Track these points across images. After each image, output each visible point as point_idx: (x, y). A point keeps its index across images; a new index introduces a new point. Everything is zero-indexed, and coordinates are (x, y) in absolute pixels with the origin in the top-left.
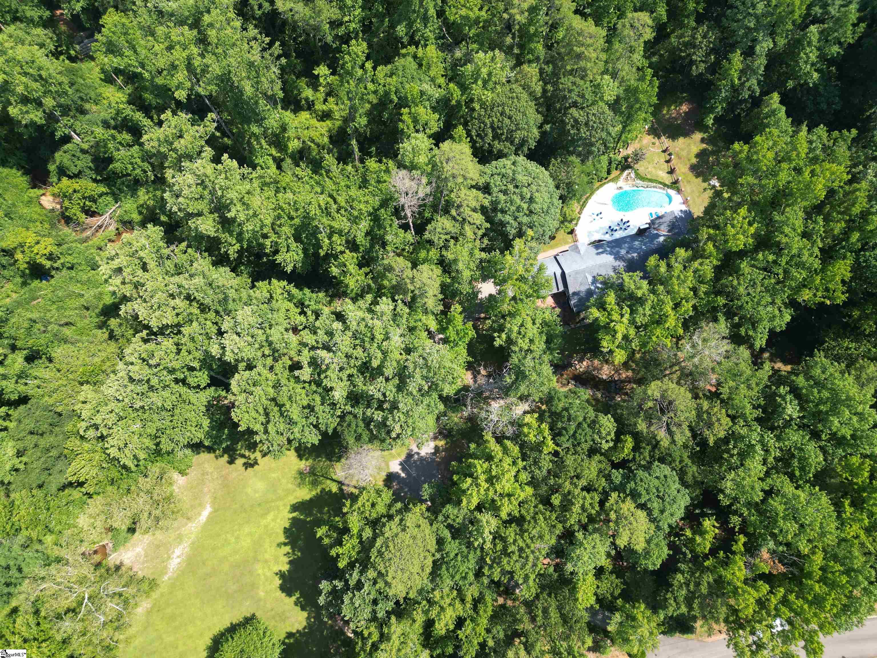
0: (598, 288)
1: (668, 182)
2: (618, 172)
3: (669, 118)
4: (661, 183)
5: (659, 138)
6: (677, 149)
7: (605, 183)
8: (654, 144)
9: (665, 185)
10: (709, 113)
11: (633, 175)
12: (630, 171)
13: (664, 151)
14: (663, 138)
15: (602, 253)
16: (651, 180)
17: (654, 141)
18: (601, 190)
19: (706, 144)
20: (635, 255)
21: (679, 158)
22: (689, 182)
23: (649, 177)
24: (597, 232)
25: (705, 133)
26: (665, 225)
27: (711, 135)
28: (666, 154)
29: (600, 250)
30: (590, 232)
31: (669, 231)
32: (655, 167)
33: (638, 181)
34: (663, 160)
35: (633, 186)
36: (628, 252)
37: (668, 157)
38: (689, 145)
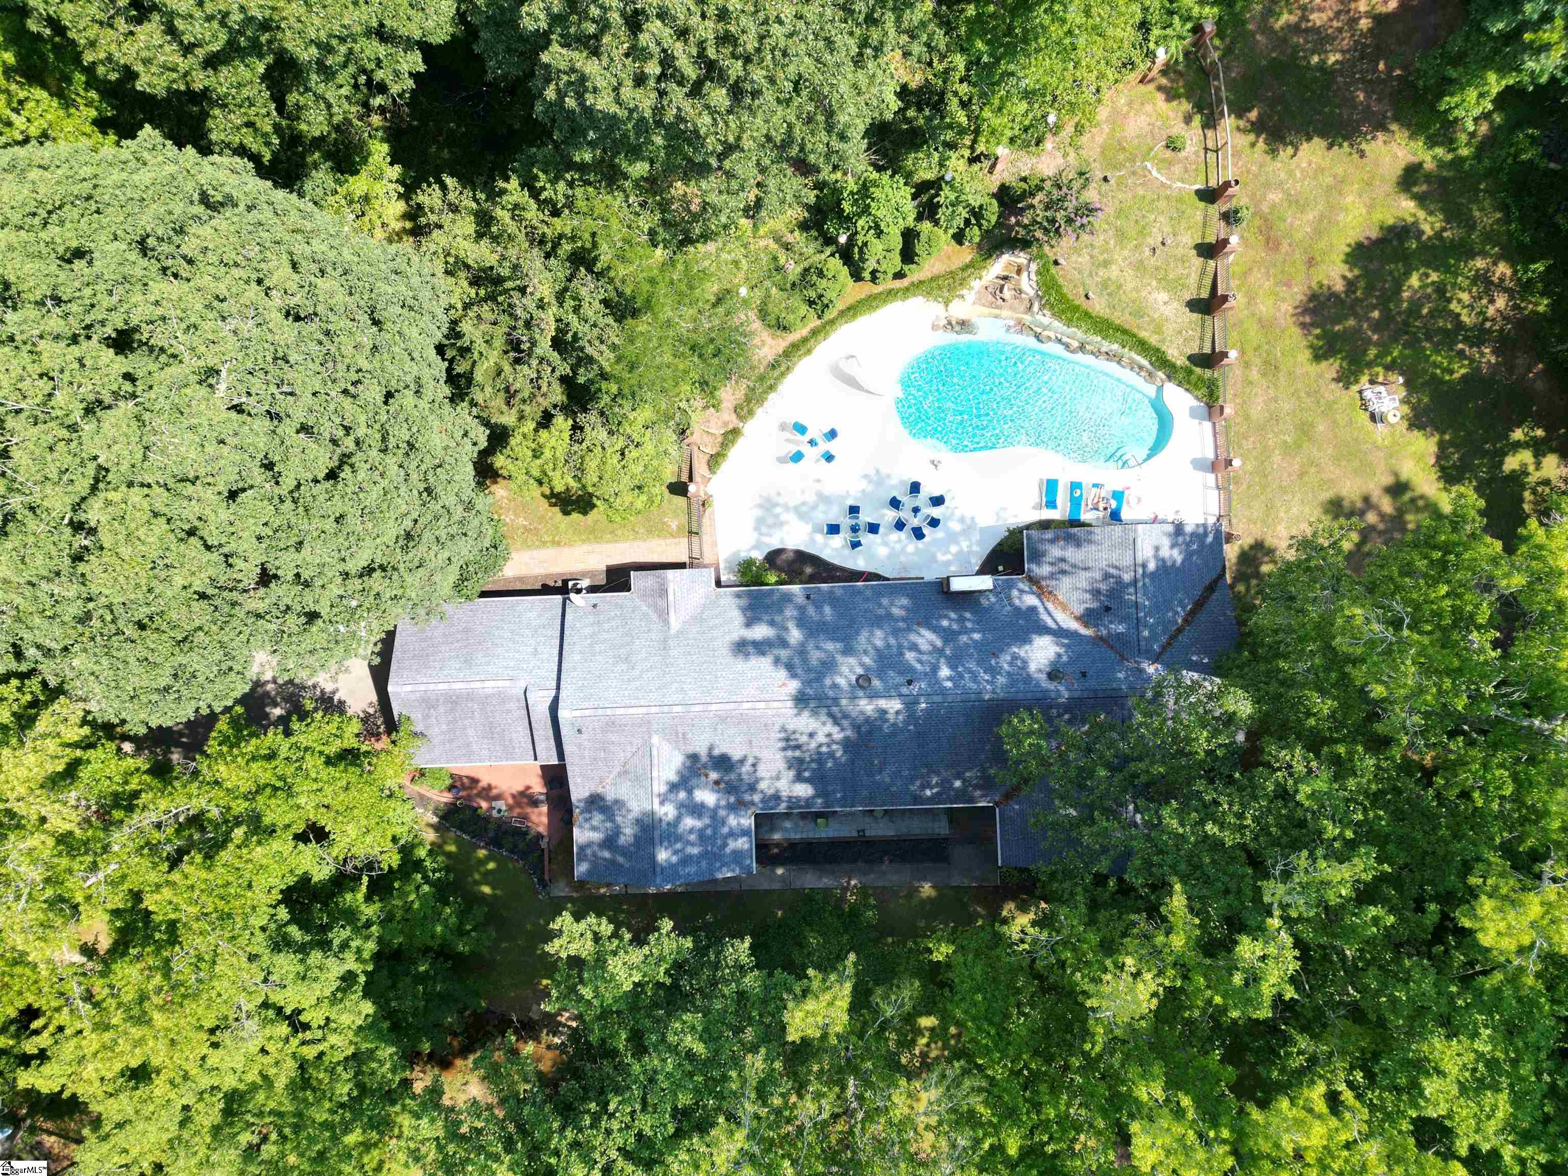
0: (697, 810)
1: (1177, 354)
2: (966, 254)
3: (1295, 29)
4: (1143, 346)
5: (1210, 123)
6: (1275, 197)
7: (891, 295)
8: (1172, 145)
9: (1162, 362)
10: (1487, 63)
11: (1028, 284)
12: (1021, 258)
13: (1209, 195)
14: (1228, 122)
15: (761, 647)
16: (1103, 327)
17: (1178, 128)
18: (864, 323)
19: (1420, 199)
20: (894, 705)
21: (1272, 243)
22: (1271, 368)
23: (1099, 306)
24: (802, 513)
25: (1432, 142)
26: (1083, 580)
27: (1458, 161)
28: (1215, 210)
29: (761, 631)
30: (768, 505)
31: (1087, 618)
32: (1140, 267)
33: (1045, 318)
34: (1189, 239)
35: (1022, 327)
36: (863, 683)
37: (1215, 231)
38: (1339, 186)
